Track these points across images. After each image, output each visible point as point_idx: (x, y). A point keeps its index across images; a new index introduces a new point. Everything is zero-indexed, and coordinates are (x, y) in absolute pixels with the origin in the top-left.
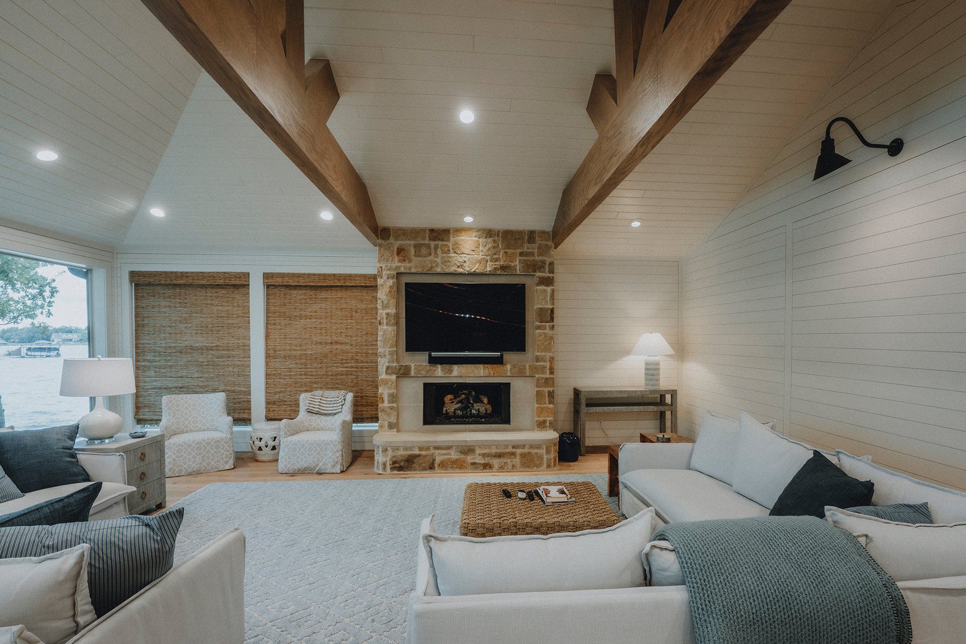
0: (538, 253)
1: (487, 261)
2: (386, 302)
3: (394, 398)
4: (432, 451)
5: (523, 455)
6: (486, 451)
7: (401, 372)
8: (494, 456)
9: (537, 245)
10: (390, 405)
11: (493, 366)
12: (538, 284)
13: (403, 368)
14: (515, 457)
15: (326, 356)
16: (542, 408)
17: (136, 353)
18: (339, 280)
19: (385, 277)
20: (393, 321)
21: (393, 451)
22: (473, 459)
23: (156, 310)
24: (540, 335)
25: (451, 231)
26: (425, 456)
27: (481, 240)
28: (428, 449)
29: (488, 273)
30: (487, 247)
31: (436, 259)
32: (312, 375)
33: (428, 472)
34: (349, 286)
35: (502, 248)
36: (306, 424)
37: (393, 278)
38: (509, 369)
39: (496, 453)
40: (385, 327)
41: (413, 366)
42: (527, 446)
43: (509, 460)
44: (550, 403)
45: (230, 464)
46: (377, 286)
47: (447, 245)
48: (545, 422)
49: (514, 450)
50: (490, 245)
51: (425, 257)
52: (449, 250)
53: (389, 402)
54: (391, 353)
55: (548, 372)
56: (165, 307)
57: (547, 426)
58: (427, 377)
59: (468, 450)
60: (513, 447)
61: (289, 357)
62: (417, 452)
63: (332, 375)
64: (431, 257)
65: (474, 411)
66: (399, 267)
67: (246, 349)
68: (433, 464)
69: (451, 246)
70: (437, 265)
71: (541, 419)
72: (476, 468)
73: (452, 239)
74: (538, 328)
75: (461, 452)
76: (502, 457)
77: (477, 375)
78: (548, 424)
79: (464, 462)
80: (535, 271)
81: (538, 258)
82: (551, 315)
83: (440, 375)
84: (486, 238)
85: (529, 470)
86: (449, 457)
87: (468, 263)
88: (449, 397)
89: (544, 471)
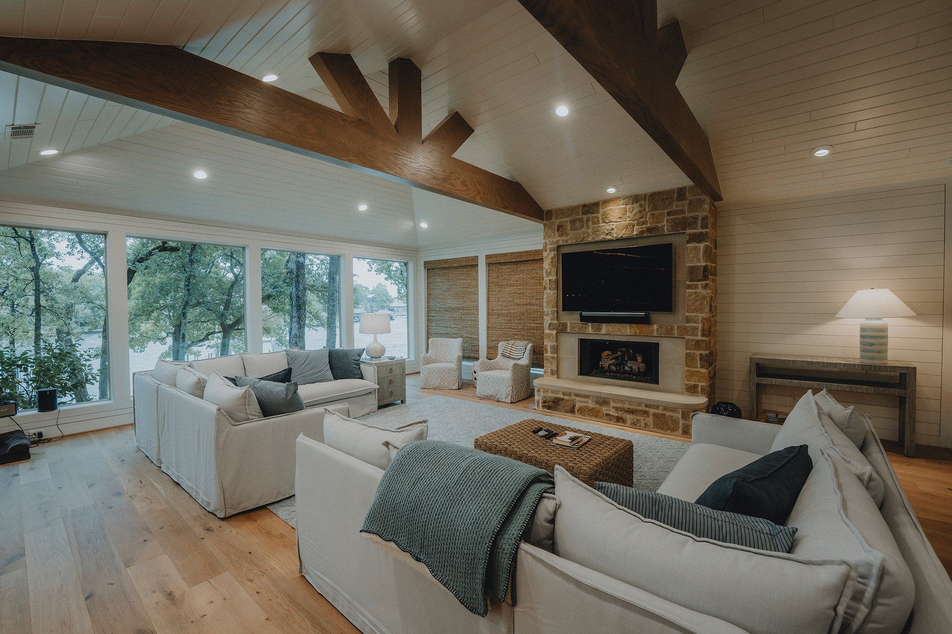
0: (688, 209)
1: (634, 226)
2: (549, 271)
3: (556, 349)
4: (573, 397)
5: (656, 416)
6: (619, 405)
7: (560, 328)
8: (627, 412)
9: (687, 202)
10: (552, 355)
11: (640, 326)
12: (688, 242)
13: (561, 324)
14: (648, 416)
15: (523, 314)
16: (693, 372)
17: (428, 311)
18: (530, 255)
19: (548, 251)
20: (554, 286)
21: (544, 392)
22: (607, 410)
23: (436, 284)
24: (690, 294)
25: (600, 203)
26: (568, 401)
27: (628, 207)
28: (570, 395)
29: (635, 236)
30: (634, 212)
31: (587, 230)
32: (514, 329)
33: (569, 415)
34: (537, 259)
35: (649, 211)
36: (500, 364)
37: (554, 251)
38: (655, 330)
39: (629, 409)
40: (549, 291)
41: (569, 323)
42: (661, 407)
43: (642, 418)
44: (701, 367)
45: (456, 387)
46: (543, 259)
47: (597, 216)
48: (695, 387)
49: (647, 409)
50: (636, 210)
51: (579, 229)
52: (598, 221)
53: (551, 353)
54: (553, 312)
55: (700, 334)
56: (440, 282)
57: (698, 392)
58: (580, 333)
59: (603, 401)
60: (646, 406)
61: (501, 314)
62: (561, 396)
63: (527, 329)
64: (584, 229)
65: (627, 368)
66: (558, 241)
67: (476, 308)
68: (573, 408)
69: (600, 217)
70: (588, 236)
71: (692, 383)
72: (611, 420)
73: (601, 211)
74: (689, 287)
75: (597, 403)
76: (634, 414)
77: (624, 334)
78: (699, 389)
79: (599, 411)
80: (685, 229)
81: (688, 215)
82: (703, 273)
83: (590, 332)
84: (632, 204)
85: (663, 432)
86: (586, 404)
87: (615, 229)
88: (606, 353)
89: (679, 437)
